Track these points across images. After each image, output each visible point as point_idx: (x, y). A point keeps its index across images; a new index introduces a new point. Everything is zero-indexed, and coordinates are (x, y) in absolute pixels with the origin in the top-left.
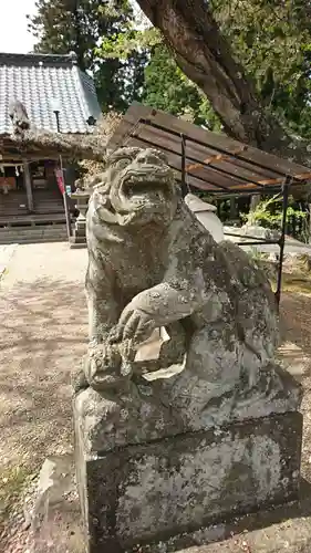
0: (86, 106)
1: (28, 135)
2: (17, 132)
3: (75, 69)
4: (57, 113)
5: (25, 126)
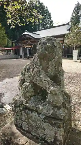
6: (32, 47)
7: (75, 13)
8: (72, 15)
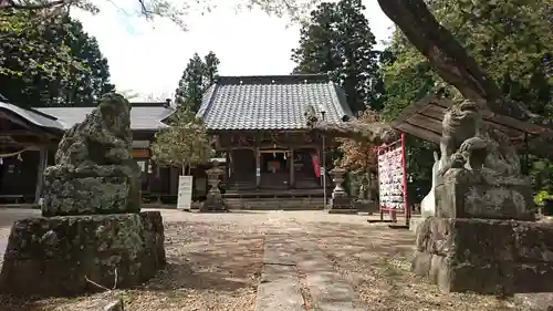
0: (341, 109)
1: (316, 125)
2: (308, 124)
3: (331, 82)
4: (323, 113)
5: (315, 119)
6: (19, 157)
7: (187, 80)
8: (181, 84)
